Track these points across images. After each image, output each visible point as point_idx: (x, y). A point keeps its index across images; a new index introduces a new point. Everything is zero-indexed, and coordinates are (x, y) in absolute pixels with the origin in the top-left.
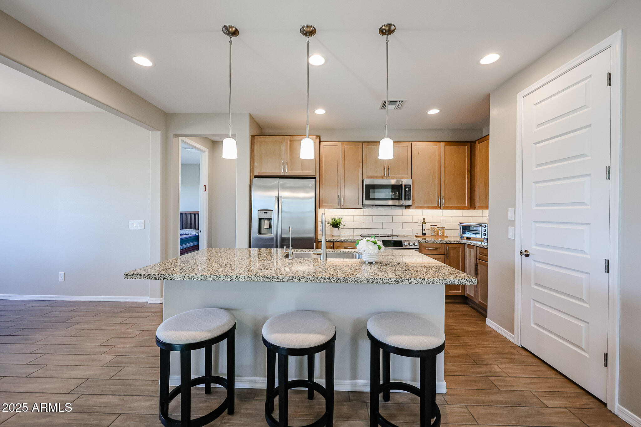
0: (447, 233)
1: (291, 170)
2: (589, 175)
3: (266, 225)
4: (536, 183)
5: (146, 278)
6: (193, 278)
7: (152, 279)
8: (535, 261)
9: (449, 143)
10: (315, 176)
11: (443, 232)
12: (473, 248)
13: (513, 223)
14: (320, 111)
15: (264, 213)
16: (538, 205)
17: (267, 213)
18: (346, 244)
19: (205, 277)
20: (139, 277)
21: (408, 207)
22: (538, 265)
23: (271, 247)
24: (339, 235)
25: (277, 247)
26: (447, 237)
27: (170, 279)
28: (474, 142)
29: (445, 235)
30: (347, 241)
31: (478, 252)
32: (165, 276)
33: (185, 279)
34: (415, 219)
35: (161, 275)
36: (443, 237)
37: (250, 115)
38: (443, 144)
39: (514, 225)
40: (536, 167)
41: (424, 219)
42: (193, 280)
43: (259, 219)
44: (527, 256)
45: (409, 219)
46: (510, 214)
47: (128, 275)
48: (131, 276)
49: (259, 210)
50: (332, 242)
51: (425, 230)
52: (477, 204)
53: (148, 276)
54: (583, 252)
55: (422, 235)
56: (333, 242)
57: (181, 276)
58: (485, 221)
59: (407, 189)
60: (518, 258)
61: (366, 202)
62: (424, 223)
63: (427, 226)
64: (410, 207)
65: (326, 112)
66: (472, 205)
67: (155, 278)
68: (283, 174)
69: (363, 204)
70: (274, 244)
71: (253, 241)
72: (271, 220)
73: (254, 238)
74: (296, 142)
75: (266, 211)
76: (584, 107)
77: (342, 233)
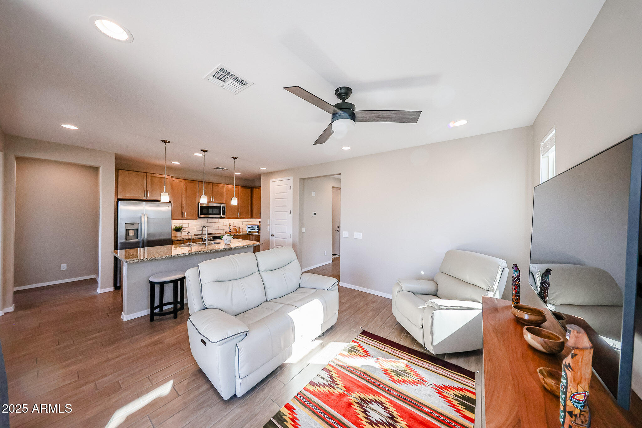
0: (241, 230)
1: (152, 196)
2: (287, 212)
3: (131, 233)
4: (275, 211)
8: (275, 237)
9: (243, 187)
10: (170, 201)
11: (239, 230)
12: (254, 236)
14: (175, 163)
15: (131, 225)
16: (276, 206)
17: (133, 225)
21: (223, 218)
22: (277, 239)
26: (241, 232)
28: (253, 188)
31: (256, 237)
34: (225, 224)
36: (239, 232)
37: (116, 154)
38: (240, 187)
39: (269, 226)
41: (230, 224)
43: (126, 230)
44: (273, 236)
45: (222, 224)
46: (268, 222)
49: (125, 224)
51: (230, 229)
52: (254, 216)
54: (286, 233)
55: (229, 232)
56: (183, 240)
58: (258, 223)
59: (223, 209)
60: (271, 237)
61: (202, 216)
62: (230, 226)
66: (252, 217)
68: (145, 198)
69: (198, 216)
70: (141, 245)
71: (119, 245)
72: (137, 229)
73: (121, 243)
74: (157, 178)
75: (132, 224)
76: (286, 192)
77: (183, 235)
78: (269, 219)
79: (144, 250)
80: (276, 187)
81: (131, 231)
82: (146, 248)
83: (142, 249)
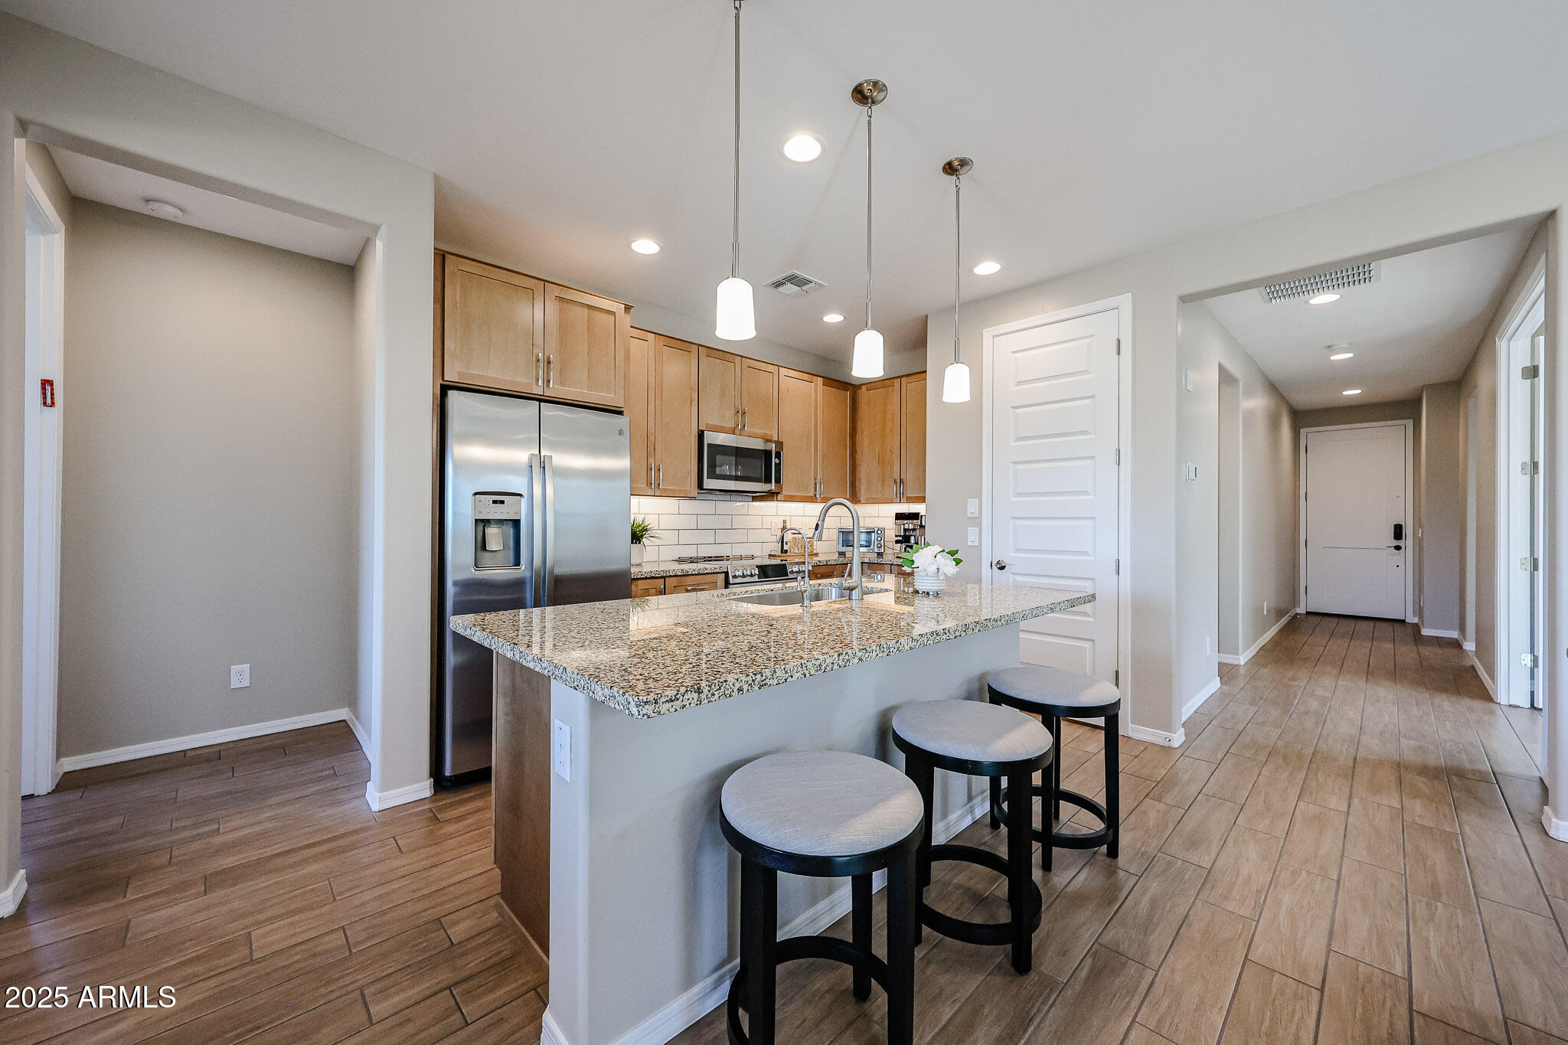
0: (818, 547)
1: (562, 383)
2: (1093, 457)
3: (495, 538)
4: (1014, 463)
5: (717, 696)
6: (824, 666)
7: (730, 696)
8: (1014, 574)
10: (622, 409)
11: (813, 545)
13: (977, 521)
14: (646, 246)
15: (495, 502)
17: (502, 502)
18: (690, 580)
19: (847, 657)
20: (696, 699)
21: (770, 496)
22: (1019, 579)
23: (518, 604)
24: (640, 562)
25: (537, 604)
26: (816, 555)
27: (775, 682)
29: (815, 552)
30: (694, 573)
32: (764, 678)
33: (807, 673)
34: (777, 520)
35: (755, 674)
36: (813, 554)
37: (437, 178)
38: (820, 380)
39: (978, 525)
40: (1015, 441)
41: (785, 522)
42: (824, 671)
43: (477, 521)
44: (1002, 568)
46: (972, 508)
47: (663, 699)
48: (671, 701)
49: (476, 494)
50: (661, 577)
51: (786, 543)
52: (863, 494)
53: (720, 689)
54: (1085, 553)
55: (782, 553)
56: (664, 578)
57: (800, 669)
59: (778, 461)
61: (709, 484)
62: (784, 528)
63: (788, 536)
64: (773, 497)
65: (662, 250)
66: (854, 498)
67: (740, 690)
68: (537, 390)
69: (700, 486)
70: (529, 595)
71: (450, 590)
72: (516, 523)
73: (455, 584)
74: (578, 309)
75: (499, 497)
76: (1086, 372)
77: (650, 558)
78: (979, 496)
79: (543, 619)
80: (1017, 355)
81: (492, 531)
82: (549, 609)
83: (537, 611)
